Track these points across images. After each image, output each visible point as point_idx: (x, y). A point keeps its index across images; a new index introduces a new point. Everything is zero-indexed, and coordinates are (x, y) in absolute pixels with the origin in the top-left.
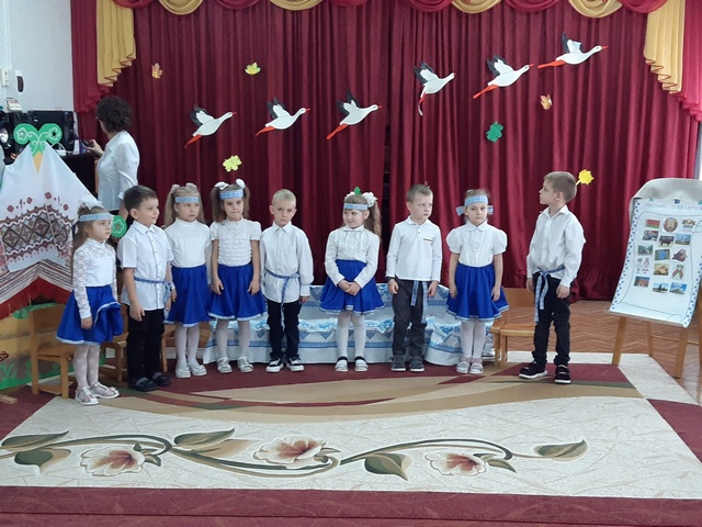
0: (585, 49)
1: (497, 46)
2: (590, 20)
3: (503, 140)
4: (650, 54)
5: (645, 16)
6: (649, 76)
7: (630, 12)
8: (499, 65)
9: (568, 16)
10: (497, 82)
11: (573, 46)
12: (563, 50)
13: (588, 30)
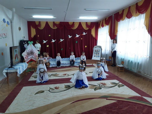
0: (85, 33)
2: (86, 30)
3: (77, 43)
4: (92, 34)
5: (91, 30)
6: (92, 36)
7: (90, 29)
8: (77, 35)
9: (83, 30)
10: (76, 37)
11: (84, 33)
12: (83, 33)
13: (85, 31)
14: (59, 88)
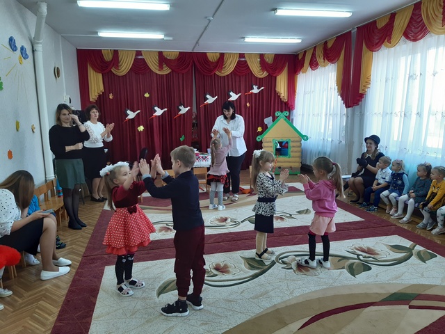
1: (230, 87)
2: (260, 79)
4: (278, 89)
5: (276, 77)
6: (277, 96)
7: (271, 76)
8: (231, 93)
9: (253, 78)
10: (231, 99)
11: (255, 87)
13: (259, 82)
14: (228, 267)
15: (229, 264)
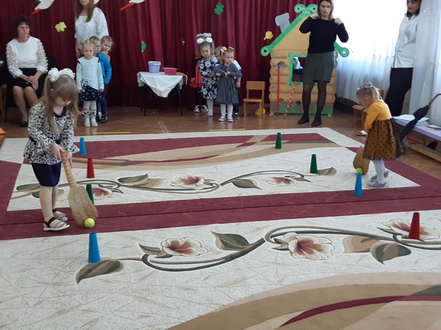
14: (190, 246)
15: (192, 241)
